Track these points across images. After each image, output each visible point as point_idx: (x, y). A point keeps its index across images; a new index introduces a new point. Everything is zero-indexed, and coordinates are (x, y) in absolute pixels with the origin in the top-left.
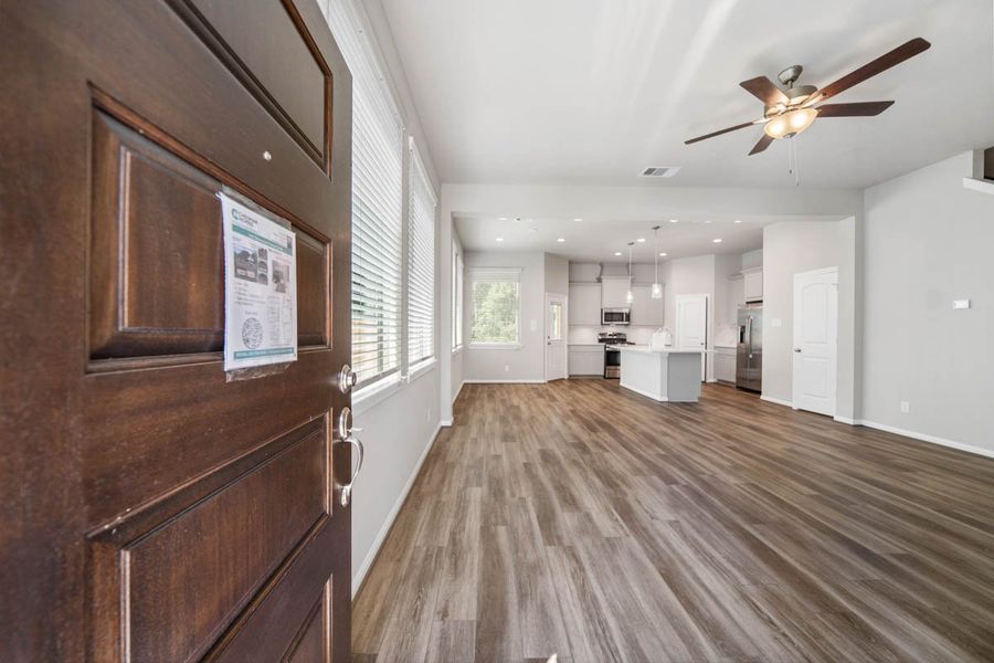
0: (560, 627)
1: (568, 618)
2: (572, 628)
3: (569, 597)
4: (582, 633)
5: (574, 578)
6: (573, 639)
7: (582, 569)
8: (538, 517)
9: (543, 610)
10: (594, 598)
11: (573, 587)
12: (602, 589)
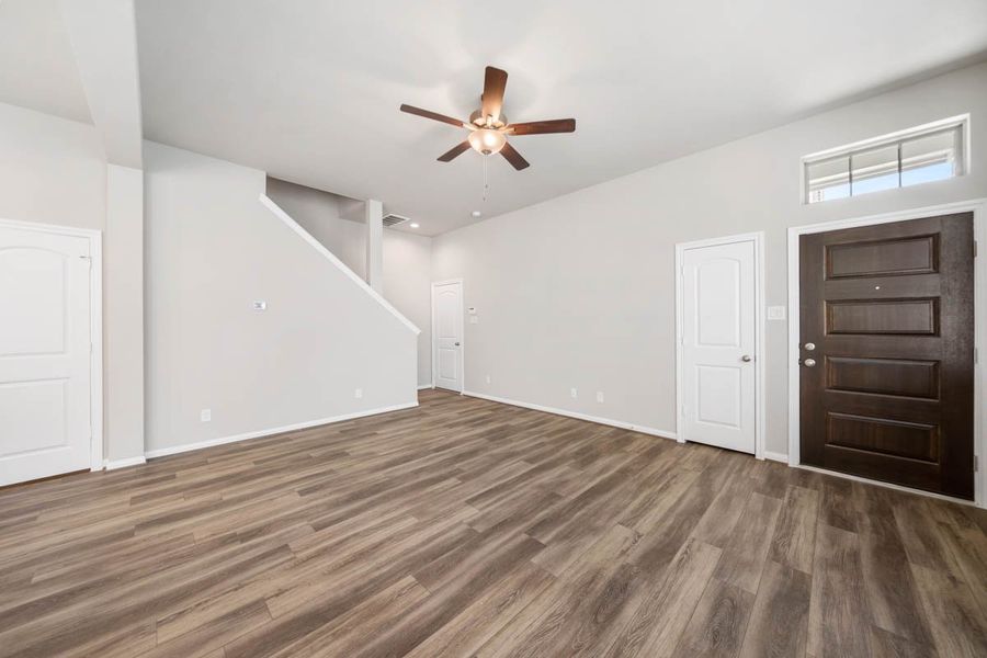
8: (806, 611)
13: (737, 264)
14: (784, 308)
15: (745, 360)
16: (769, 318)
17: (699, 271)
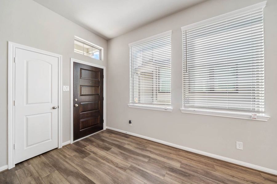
0: (111, 154)
1: (111, 156)
2: (109, 155)
3: (114, 159)
4: (107, 156)
5: (117, 163)
6: (107, 154)
7: (116, 167)
9: (116, 154)
10: (109, 162)
11: (115, 161)
12: (109, 166)
13: (50, 65)
14: (69, 87)
15: (54, 108)
16: (64, 90)
17: (27, 63)
